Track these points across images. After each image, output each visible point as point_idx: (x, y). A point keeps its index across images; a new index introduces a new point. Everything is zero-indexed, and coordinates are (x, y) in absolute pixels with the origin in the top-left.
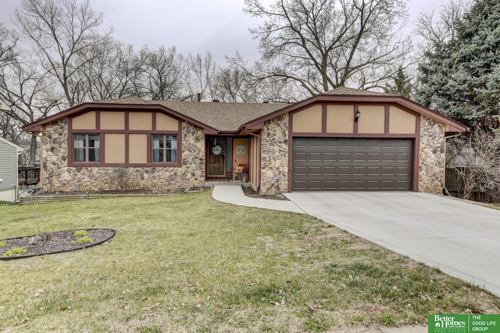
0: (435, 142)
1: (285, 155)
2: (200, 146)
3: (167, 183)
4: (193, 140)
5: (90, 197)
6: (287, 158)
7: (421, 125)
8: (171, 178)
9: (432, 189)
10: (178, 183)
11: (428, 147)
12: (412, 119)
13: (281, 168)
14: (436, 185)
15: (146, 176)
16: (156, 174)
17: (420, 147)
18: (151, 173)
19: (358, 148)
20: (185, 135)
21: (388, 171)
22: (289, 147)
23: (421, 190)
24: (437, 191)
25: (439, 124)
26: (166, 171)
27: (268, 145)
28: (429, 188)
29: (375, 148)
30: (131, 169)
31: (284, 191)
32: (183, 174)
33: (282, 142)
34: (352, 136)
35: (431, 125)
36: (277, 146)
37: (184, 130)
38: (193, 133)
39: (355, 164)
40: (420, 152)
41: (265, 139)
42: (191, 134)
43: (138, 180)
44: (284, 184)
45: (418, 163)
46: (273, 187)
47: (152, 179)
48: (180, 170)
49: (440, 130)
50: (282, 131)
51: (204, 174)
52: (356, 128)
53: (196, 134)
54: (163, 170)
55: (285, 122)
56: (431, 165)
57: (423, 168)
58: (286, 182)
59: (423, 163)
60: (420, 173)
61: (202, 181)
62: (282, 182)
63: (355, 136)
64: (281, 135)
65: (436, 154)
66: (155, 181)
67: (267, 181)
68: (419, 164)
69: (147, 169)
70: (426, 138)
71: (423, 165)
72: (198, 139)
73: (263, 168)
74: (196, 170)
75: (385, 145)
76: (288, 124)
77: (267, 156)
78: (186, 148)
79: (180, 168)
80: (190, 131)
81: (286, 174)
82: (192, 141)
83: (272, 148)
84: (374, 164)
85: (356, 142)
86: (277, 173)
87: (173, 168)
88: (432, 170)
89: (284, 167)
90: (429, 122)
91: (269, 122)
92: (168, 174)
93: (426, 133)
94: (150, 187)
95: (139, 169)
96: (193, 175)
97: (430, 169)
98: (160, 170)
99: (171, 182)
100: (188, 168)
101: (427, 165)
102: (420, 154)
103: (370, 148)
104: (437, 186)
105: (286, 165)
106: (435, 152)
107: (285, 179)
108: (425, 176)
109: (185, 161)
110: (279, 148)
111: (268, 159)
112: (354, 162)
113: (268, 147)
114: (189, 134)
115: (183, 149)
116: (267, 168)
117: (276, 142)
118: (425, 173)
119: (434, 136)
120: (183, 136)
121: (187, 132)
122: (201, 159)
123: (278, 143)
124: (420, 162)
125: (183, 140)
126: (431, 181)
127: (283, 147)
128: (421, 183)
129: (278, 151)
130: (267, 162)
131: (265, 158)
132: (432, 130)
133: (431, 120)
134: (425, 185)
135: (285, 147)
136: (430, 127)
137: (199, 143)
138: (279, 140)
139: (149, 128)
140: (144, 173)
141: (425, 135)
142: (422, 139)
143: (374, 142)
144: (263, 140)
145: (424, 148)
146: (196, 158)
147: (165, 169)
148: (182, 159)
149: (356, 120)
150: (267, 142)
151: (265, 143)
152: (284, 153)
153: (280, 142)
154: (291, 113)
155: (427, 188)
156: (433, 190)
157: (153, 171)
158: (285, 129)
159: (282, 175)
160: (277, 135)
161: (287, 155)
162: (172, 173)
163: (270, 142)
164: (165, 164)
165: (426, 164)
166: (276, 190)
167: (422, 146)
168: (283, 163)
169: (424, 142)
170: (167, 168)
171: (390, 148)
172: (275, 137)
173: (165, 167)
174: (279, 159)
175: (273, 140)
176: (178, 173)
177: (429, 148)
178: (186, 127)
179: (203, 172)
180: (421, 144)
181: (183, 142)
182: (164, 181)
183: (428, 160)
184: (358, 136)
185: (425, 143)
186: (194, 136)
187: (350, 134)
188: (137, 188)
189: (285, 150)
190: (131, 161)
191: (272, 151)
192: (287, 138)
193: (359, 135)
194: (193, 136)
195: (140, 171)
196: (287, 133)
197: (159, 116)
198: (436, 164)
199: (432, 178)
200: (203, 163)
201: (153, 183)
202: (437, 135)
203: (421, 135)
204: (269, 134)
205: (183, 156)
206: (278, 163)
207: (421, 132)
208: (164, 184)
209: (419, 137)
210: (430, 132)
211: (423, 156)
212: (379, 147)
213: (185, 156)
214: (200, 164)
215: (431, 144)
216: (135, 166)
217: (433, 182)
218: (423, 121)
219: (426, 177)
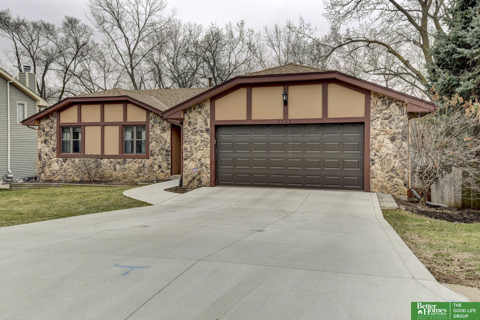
0: (393, 127)
1: (206, 145)
2: (166, 137)
3: (136, 174)
4: (160, 131)
5: (59, 186)
6: (209, 149)
7: (372, 105)
8: (140, 170)
9: (389, 189)
10: (146, 175)
11: (383, 133)
12: (361, 98)
13: (203, 159)
14: (396, 184)
15: (118, 167)
16: (127, 166)
17: (371, 133)
18: (123, 165)
19: (291, 136)
20: (153, 126)
21: (331, 165)
22: (211, 136)
23: (373, 190)
24: (398, 192)
25: (398, 103)
26: (135, 162)
27: (190, 135)
28: (386, 188)
29: (315, 136)
30: (105, 161)
31: (206, 185)
32: (151, 166)
33: (203, 131)
34: (280, 123)
35: (386, 104)
36: (199, 136)
37: (151, 121)
38: (160, 123)
39: (290, 155)
40: (371, 140)
41: (186, 128)
42: (158, 125)
43: (111, 171)
44: (206, 176)
45: (369, 154)
46: (195, 180)
47: (123, 171)
48: (148, 162)
49: (400, 110)
50: (204, 119)
51: (170, 167)
52: (286, 112)
53: (163, 124)
54: (133, 161)
55: (206, 109)
56: (388, 157)
57: (376, 161)
58: (209, 175)
59: (375, 155)
60: (373, 168)
61: (168, 173)
62: (204, 175)
63: (284, 122)
64: (203, 123)
65: (394, 143)
66: (125, 173)
67: (189, 173)
68: (371, 156)
69: (120, 160)
70: (379, 122)
71: (376, 157)
72: (164, 129)
73: (185, 159)
74: (162, 162)
75: (326, 132)
76: (209, 112)
77: (188, 146)
78: (153, 139)
79: (148, 160)
80: (156, 121)
81: (209, 166)
82: (158, 132)
83: (193, 137)
84: (313, 155)
85: (289, 130)
86: (199, 165)
87: (141, 159)
88: (389, 164)
89: (206, 158)
90: (382, 101)
91: (190, 109)
92: (137, 165)
93: (378, 115)
94: (122, 178)
95: (112, 160)
96: (160, 167)
97: (386, 162)
98: (130, 161)
99: (140, 174)
100: (155, 159)
101: (381, 157)
102: (371, 143)
103: (307, 136)
104: (398, 185)
105: (207, 156)
106: (393, 139)
107: (208, 172)
108: (379, 172)
109: (152, 152)
110: (201, 138)
111: (189, 150)
112: (289, 153)
113: (189, 137)
114: (156, 125)
115: (151, 140)
116: (189, 160)
117: (197, 132)
118: (379, 168)
119: (392, 118)
120: (150, 127)
121: (154, 122)
122: (167, 151)
123: (199, 132)
124: (372, 153)
125: (150, 130)
126: (388, 178)
127: (204, 137)
128: (373, 180)
129: (200, 141)
130: (189, 153)
131: (186, 149)
132: (388, 111)
133: (386, 98)
134: (380, 184)
135: (206, 136)
136: (384, 107)
137: (166, 133)
138: (201, 129)
139: (121, 119)
140: (116, 164)
141: (377, 118)
142: (373, 123)
143: (313, 129)
144: (184, 129)
145: (377, 135)
146: (162, 150)
147: (134, 161)
148: (150, 150)
149: (286, 103)
150: (189, 131)
151: (186, 133)
152: (205, 143)
153: (202, 131)
154: (213, 99)
155: (382, 187)
156: (393, 191)
157: (124, 163)
158: (206, 116)
159: (204, 167)
160: (199, 123)
161: (209, 145)
162: (141, 165)
163: (191, 132)
164: (134, 155)
165: (380, 155)
166: (198, 183)
167: (373, 132)
168: (204, 154)
169: (375, 127)
170: (136, 159)
171: (333, 136)
172: (196, 126)
173: (135, 159)
174: (201, 150)
175: (194, 129)
176: (146, 165)
177: (384, 135)
178: (153, 117)
179: (169, 164)
180: (371, 130)
181: (150, 133)
182: (134, 173)
183: (383, 150)
184: (288, 122)
185: (377, 129)
186: (161, 126)
187: (279, 120)
188: (111, 179)
189: (206, 140)
190: (106, 153)
191: (193, 141)
192: (209, 127)
193: (290, 120)
194: (159, 126)
195: (113, 162)
196: (209, 121)
197: (130, 107)
198: (395, 156)
199: (391, 174)
200: (169, 155)
201: (124, 174)
202: (396, 118)
203: (371, 119)
204: (190, 123)
205: (150, 147)
206: (199, 155)
207: (371, 114)
208: (133, 175)
209: (369, 121)
210: (385, 114)
211: (376, 146)
212: (320, 135)
213: (152, 147)
214: (166, 156)
215: (386, 130)
216: (109, 157)
217: (392, 179)
218: (374, 99)
219: (381, 172)
